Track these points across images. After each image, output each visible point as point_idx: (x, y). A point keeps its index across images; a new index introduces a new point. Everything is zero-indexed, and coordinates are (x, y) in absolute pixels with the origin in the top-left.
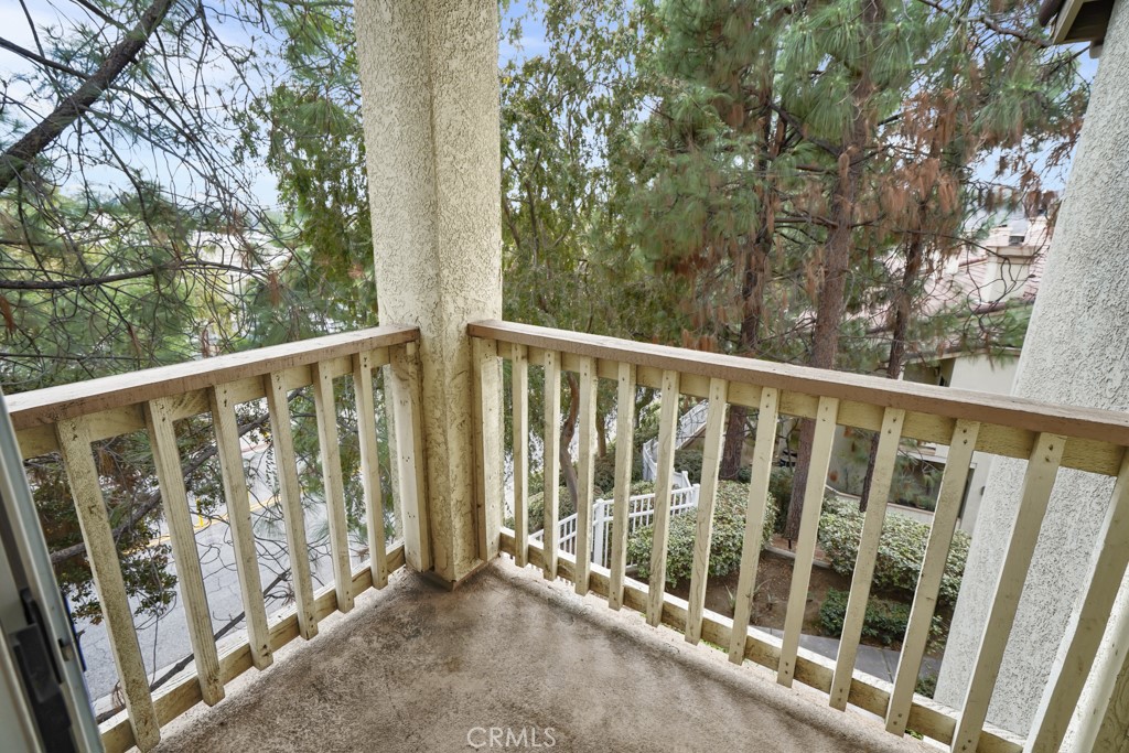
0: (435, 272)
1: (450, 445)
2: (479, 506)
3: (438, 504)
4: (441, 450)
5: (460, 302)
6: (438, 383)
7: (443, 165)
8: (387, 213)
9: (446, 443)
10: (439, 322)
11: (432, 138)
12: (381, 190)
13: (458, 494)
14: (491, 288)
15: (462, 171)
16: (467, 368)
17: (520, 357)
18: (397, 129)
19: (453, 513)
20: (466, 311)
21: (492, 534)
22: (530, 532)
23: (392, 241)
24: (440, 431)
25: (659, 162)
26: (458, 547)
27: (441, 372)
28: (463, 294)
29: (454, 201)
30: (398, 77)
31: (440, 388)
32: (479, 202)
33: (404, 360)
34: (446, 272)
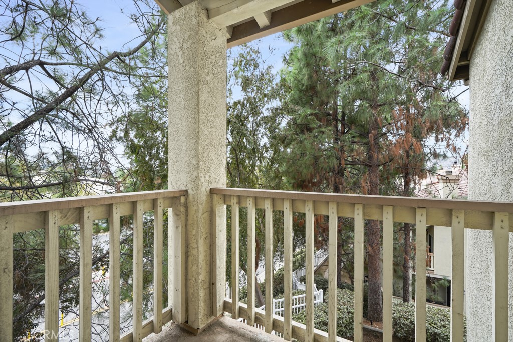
0: (196, 163)
1: (200, 249)
2: (213, 284)
3: (192, 282)
4: (195, 252)
5: (207, 178)
6: (195, 216)
7: (202, 117)
8: (176, 139)
9: (198, 248)
10: (197, 186)
11: (198, 105)
12: (174, 129)
13: (203, 277)
14: (221, 173)
15: (210, 120)
16: (210, 210)
17: (235, 203)
18: (183, 103)
19: (200, 288)
20: (210, 182)
21: (220, 301)
22: (240, 299)
23: (177, 151)
24: (195, 241)
25: (292, 138)
26: (202, 308)
27: (197, 211)
28: (209, 174)
29: (206, 132)
30: (185, 83)
31: (196, 219)
32: (217, 134)
33: (179, 205)
34: (201, 163)
